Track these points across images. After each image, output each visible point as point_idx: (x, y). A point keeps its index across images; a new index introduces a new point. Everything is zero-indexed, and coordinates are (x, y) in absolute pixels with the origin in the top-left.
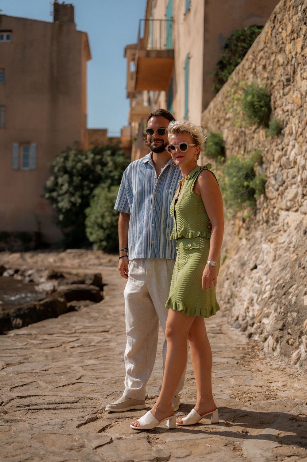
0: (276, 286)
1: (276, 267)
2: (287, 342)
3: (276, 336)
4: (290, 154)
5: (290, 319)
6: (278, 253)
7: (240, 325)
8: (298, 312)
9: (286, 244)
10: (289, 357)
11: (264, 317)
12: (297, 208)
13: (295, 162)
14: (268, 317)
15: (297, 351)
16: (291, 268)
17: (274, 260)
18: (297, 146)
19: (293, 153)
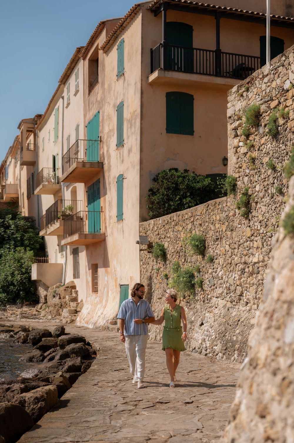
0: (218, 333)
1: (216, 325)
2: (229, 354)
3: (223, 352)
4: (219, 273)
5: (229, 346)
6: (216, 318)
7: (197, 351)
8: (232, 343)
9: (219, 314)
10: (230, 359)
11: (214, 346)
12: (223, 298)
13: (222, 278)
14: (216, 346)
15: (233, 357)
16: (224, 325)
17: (214, 322)
18: (223, 271)
19: (220, 273)
